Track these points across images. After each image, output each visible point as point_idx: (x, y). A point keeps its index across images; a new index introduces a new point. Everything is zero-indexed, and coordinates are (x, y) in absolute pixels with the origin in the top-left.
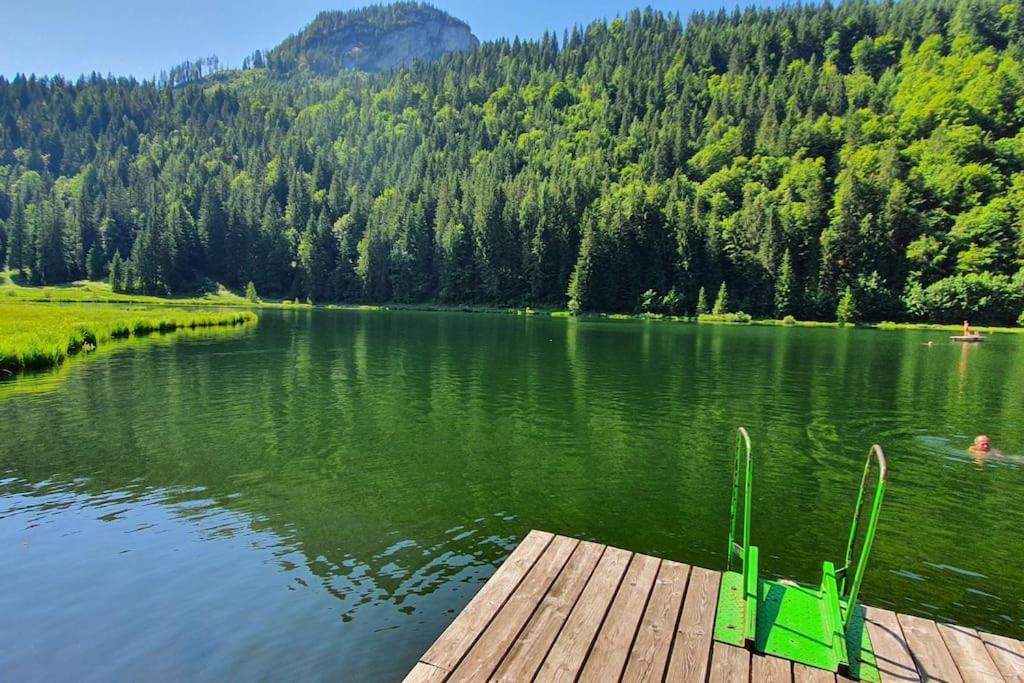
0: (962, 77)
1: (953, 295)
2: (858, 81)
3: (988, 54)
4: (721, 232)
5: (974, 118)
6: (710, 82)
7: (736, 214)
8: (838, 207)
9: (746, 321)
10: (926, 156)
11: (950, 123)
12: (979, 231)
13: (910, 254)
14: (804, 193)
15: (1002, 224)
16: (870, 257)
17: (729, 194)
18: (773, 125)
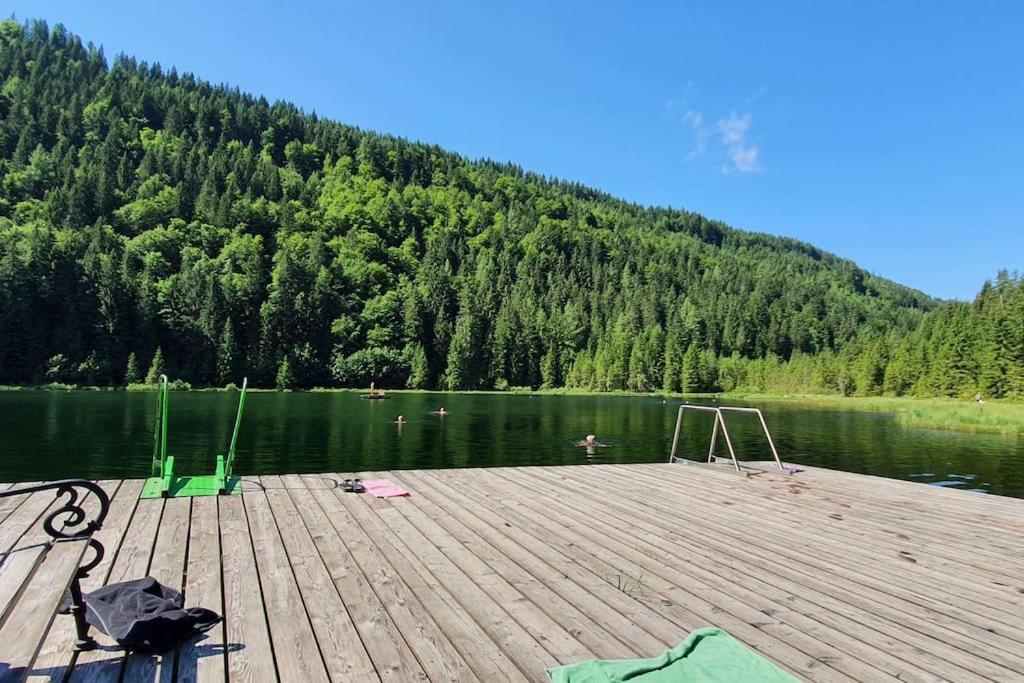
0: (366, 195)
1: (366, 365)
2: (290, 176)
3: (380, 182)
4: (156, 294)
5: (374, 228)
6: (143, 134)
7: (173, 277)
8: (275, 283)
9: (185, 389)
10: (343, 250)
11: (359, 228)
12: (381, 314)
13: (334, 329)
14: (245, 266)
15: (395, 311)
16: (304, 330)
17: (165, 255)
18: (213, 196)
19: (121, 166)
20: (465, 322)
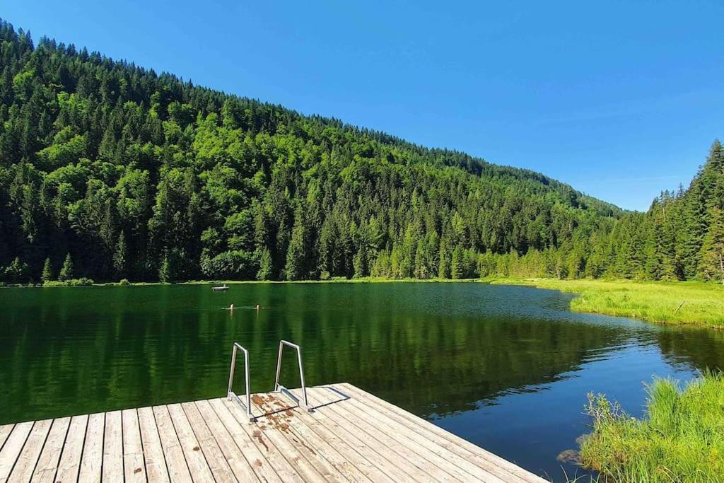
0: (228, 141)
1: (226, 263)
2: (171, 126)
3: (239, 131)
4: (67, 214)
5: (234, 164)
6: (60, 96)
7: (80, 201)
8: (159, 205)
9: (89, 284)
10: (210, 181)
11: (222, 164)
12: (238, 227)
13: (203, 238)
14: (134, 192)
15: (248, 224)
16: (180, 239)
17: (74, 185)
18: (112, 141)
19: (41, 120)
20: (298, 232)
